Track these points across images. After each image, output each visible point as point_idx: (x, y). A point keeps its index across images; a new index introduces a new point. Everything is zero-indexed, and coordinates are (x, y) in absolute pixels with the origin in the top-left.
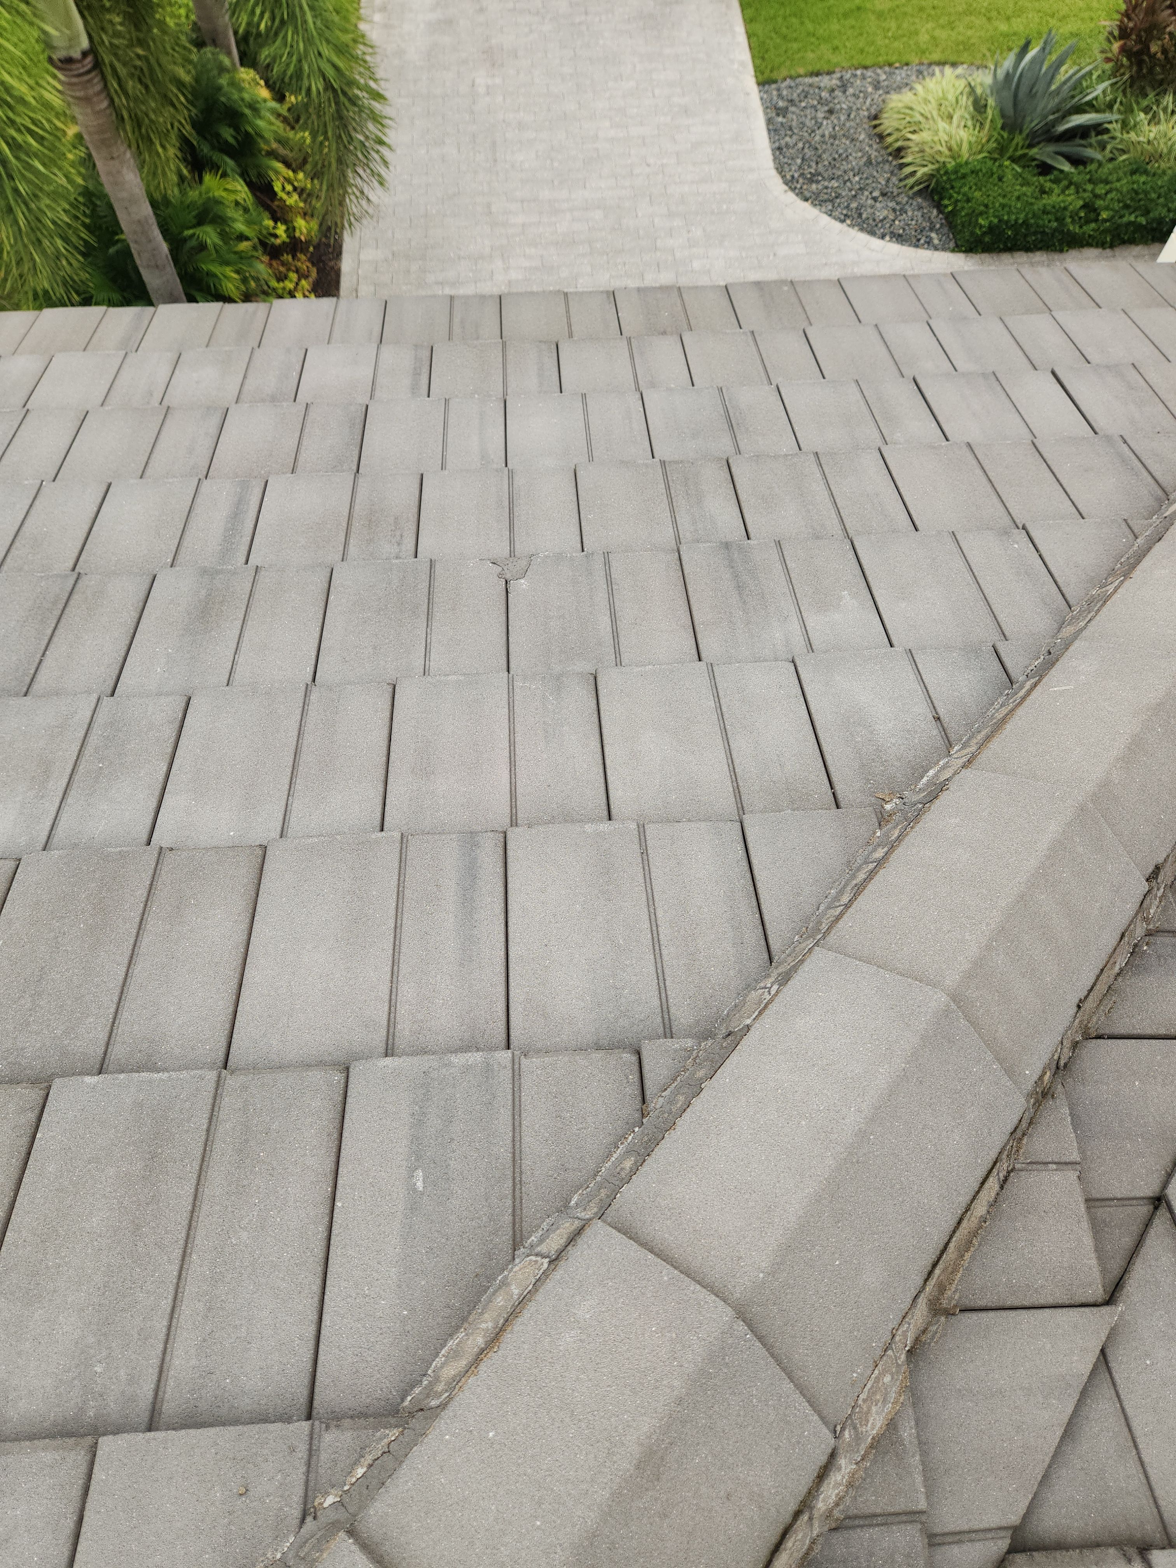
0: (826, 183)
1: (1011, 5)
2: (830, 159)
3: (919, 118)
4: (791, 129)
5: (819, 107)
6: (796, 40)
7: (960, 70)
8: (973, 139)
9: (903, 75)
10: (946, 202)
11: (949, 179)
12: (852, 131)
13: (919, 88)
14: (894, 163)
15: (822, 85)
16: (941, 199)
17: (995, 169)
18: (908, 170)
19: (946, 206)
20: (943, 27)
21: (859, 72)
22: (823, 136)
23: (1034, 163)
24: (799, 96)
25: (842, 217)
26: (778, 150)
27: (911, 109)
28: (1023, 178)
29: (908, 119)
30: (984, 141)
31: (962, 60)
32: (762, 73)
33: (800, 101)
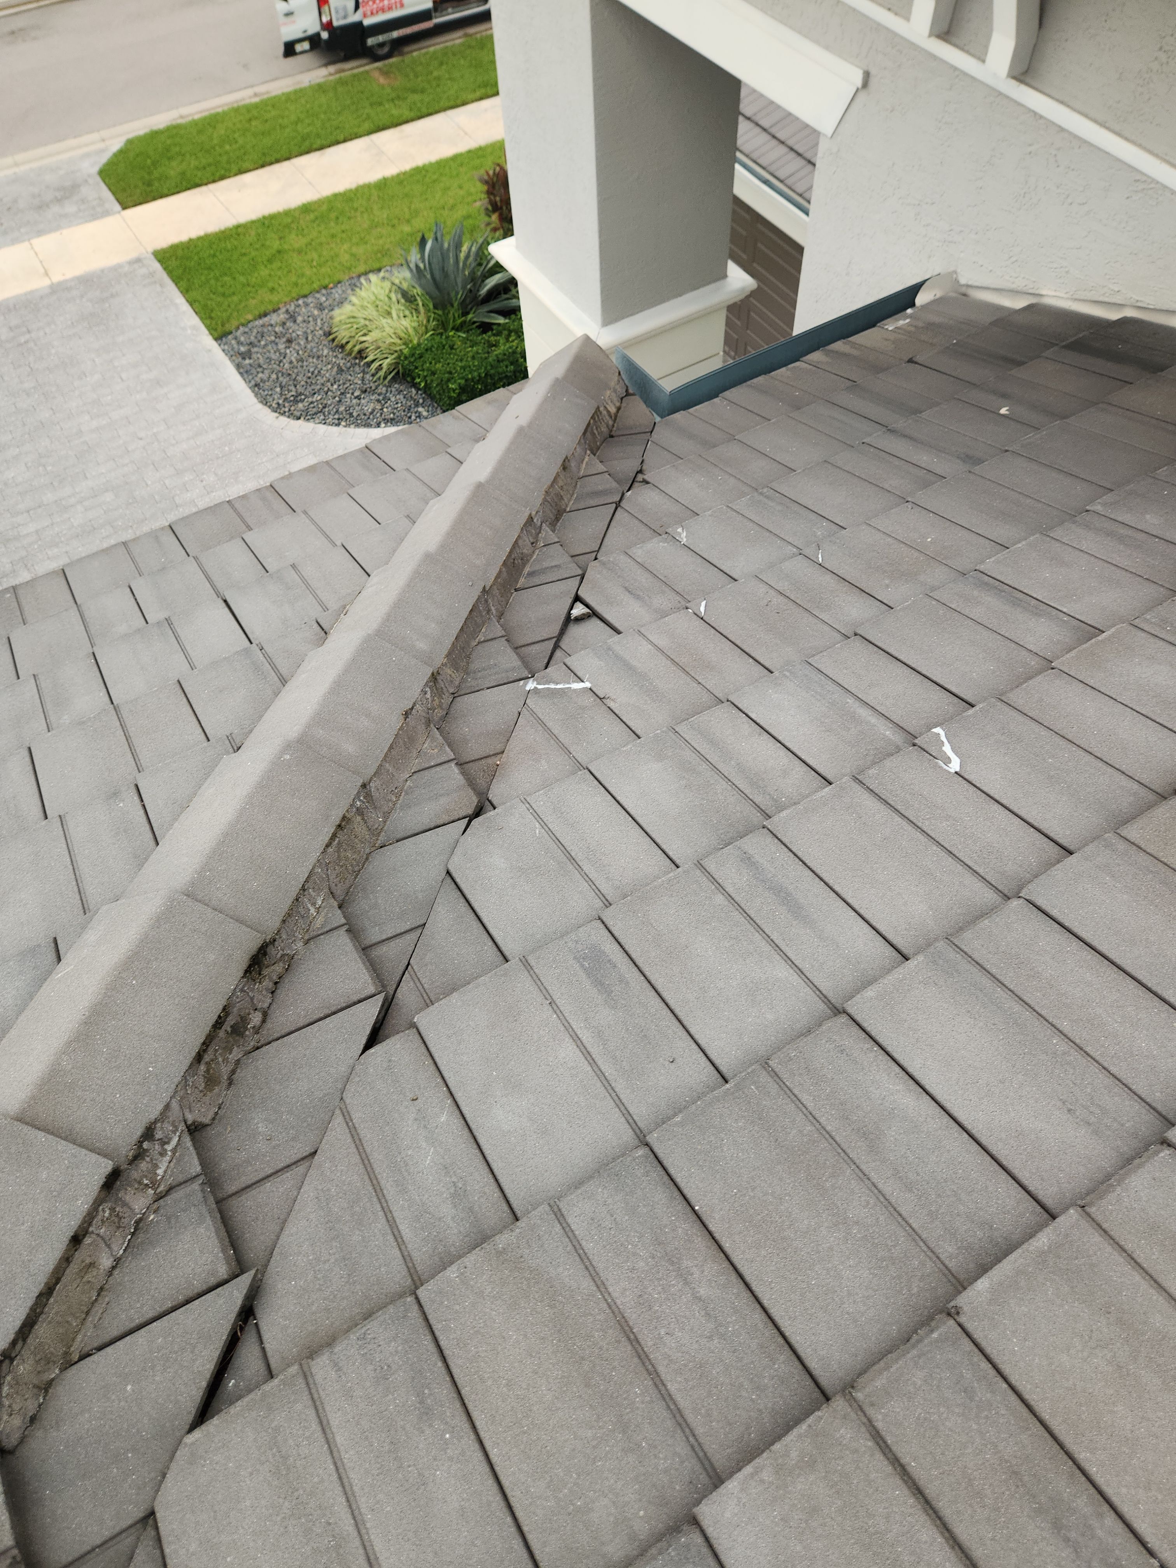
0: (310, 400)
1: (406, 210)
2: (305, 379)
3: (363, 322)
4: (260, 366)
5: (277, 340)
6: (234, 294)
7: (382, 274)
8: (415, 324)
9: (340, 292)
10: (418, 380)
11: (410, 362)
12: (315, 350)
13: (354, 299)
14: (362, 363)
15: (273, 322)
16: (414, 379)
17: (444, 342)
18: (375, 365)
19: (419, 383)
20: (357, 244)
21: (300, 302)
22: (291, 362)
23: (474, 326)
24: (256, 337)
25: (336, 422)
26: (256, 387)
27: (354, 317)
28: (471, 341)
29: (355, 326)
30: (425, 322)
31: (384, 264)
32: (216, 330)
33: (259, 341)
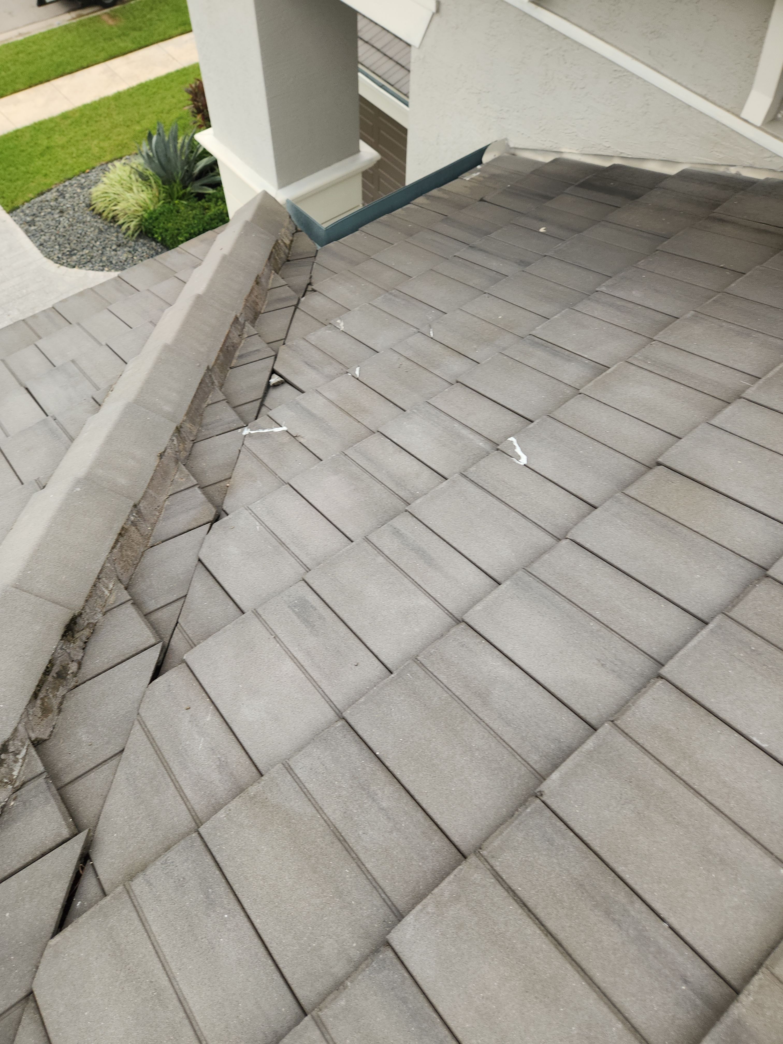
0: (81, 253)
1: (136, 114)
2: (76, 239)
3: (113, 196)
4: (42, 231)
5: (53, 211)
6: (18, 179)
7: (123, 161)
8: (150, 196)
9: (95, 175)
10: (156, 236)
11: (149, 223)
12: (81, 218)
13: (104, 179)
14: (115, 226)
15: (48, 199)
16: (153, 235)
17: (172, 208)
18: (124, 227)
19: (157, 238)
20: (104, 140)
21: (67, 183)
22: (64, 227)
23: (192, 196)
24: (37, 210)
25: (101, 268)
26: (41, 246)
27: (106, 193)
28: (191, 206)
29: (108, 199)
30: (157, 194)
31: (124, 154)
32: (7, 206)
33: (40, 213)
